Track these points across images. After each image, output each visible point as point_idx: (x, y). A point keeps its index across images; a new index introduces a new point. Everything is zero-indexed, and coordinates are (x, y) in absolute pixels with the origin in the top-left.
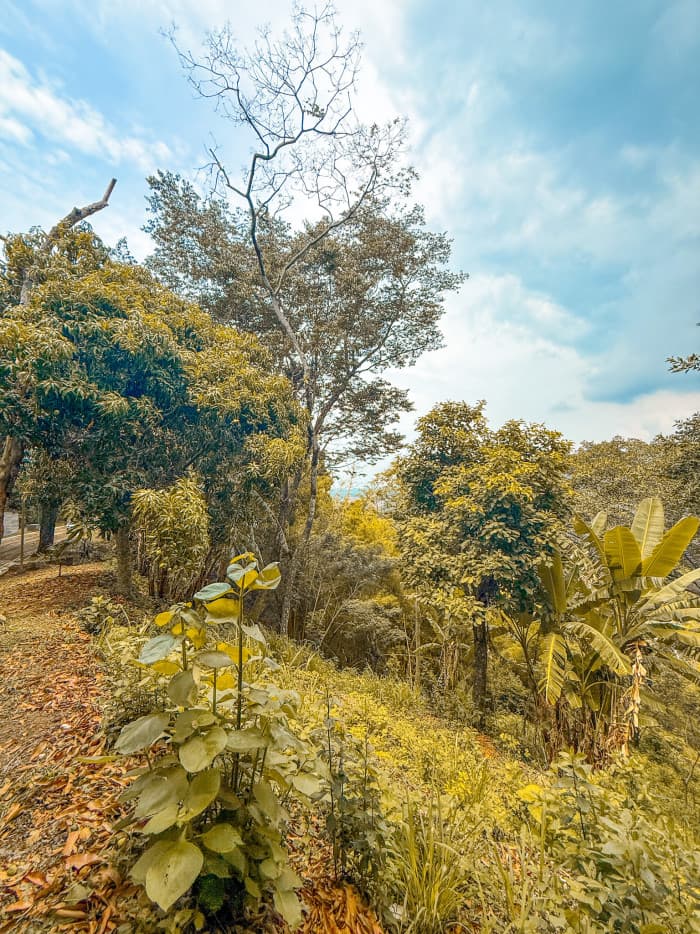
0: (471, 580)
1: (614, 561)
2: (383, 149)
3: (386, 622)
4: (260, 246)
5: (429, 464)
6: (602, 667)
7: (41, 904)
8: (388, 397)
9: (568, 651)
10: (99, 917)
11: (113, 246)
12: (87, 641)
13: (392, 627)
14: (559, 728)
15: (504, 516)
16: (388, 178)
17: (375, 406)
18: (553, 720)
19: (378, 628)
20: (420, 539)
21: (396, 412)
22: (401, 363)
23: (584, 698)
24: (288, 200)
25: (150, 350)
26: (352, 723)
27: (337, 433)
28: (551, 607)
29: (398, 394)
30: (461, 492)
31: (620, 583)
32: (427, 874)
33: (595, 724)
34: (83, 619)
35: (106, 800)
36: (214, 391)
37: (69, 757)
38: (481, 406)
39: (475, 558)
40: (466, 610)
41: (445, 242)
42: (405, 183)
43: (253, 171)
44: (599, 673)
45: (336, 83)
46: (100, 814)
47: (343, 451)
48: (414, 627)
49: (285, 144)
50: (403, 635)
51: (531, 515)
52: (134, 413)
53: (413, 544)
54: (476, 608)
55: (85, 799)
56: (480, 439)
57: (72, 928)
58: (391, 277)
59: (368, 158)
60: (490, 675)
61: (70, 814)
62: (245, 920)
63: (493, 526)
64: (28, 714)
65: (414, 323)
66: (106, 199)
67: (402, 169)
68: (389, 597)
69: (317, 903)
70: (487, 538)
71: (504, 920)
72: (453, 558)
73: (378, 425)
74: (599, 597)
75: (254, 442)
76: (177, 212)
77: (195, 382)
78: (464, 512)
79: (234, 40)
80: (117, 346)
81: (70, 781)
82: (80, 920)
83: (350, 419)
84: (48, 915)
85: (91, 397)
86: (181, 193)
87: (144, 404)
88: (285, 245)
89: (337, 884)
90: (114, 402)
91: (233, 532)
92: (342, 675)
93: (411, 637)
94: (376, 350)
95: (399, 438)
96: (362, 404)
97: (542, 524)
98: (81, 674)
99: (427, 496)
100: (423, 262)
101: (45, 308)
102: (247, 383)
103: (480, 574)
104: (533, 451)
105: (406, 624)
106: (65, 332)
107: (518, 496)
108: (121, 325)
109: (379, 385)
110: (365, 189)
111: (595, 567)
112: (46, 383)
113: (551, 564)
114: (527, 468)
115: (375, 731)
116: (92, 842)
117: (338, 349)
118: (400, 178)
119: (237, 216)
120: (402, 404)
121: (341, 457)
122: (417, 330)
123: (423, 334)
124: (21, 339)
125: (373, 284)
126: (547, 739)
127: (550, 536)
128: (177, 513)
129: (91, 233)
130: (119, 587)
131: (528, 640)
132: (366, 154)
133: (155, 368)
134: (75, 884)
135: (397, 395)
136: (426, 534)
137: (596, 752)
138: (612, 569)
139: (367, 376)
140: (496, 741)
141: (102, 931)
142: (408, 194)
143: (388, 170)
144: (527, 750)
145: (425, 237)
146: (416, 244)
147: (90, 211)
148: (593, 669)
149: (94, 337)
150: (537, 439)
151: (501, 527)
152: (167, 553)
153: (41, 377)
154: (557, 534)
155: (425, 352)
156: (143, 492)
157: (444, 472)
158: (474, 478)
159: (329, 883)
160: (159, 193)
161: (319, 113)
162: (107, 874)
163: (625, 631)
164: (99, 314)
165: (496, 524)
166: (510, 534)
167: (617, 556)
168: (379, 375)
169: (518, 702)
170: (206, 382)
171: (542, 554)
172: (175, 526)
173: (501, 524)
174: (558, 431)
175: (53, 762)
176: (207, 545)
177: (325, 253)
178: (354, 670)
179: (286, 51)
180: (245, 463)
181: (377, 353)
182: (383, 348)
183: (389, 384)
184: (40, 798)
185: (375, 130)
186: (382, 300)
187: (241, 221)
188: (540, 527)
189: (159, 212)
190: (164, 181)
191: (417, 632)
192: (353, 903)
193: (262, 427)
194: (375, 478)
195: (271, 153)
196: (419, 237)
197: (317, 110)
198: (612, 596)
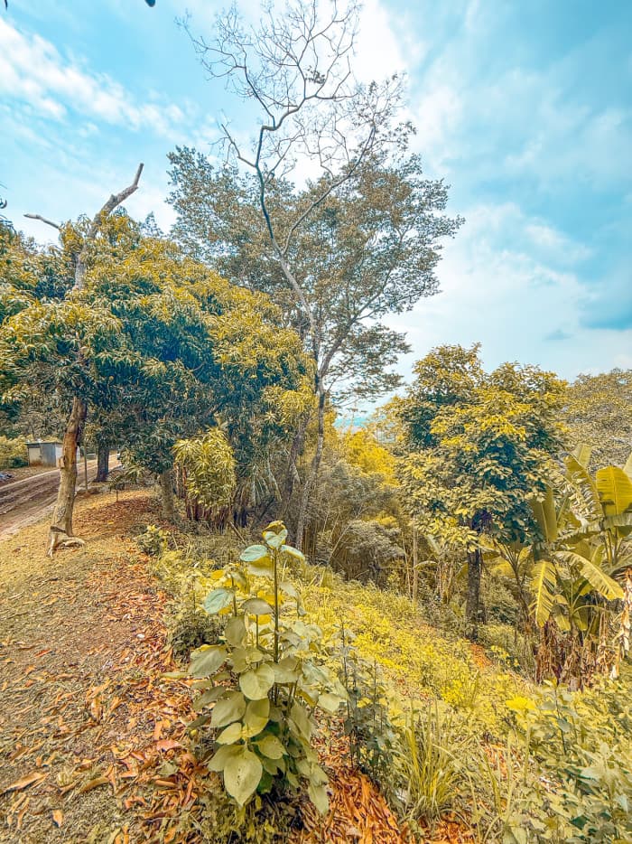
0: (465, 512)
1: (606, 497)
2: (381, 105)
3: (387, 541)
4: (267, 207)
5: (427, 404)
6: (591, 592)
7: (144, 774)
8: (387, 340)
9: (558, 578)
10: (185, 789)
11: (143, 221)
12: (146, 562)
13: (392, 544)
14: (547, 643)
15: (497, 455)
16: (386, 133)
17: (375, 349)
18: (542, 636)
19: (379, 545)
20: (418, 474)
21: (394, 354)
22: (399, 309)
23: (572, 619)
24: (292, 163)
25: (181, 320)
26: (359, 632)
27: (340, 375)
28: (542, 537)
29: (396, 337)
30: (457, 431)
31: (612, 518)
32: (426, 769)
33: (582, 642)
34: (141, 544)
35: (178, 699)
36: (235, 351)
37: (147, 661)
38: (476, 349)
39: (469, 492)
40: (460, 539)
41: (442, 189)
42: (403, 137)
43: (261, 141)
44: (588, 597)
45: (335, 48)
46: (175, 710)
47: (346, 391)
48: (412, 544)
49: (289, 113)
50: (402, 552)
51: (523, 453)
52: (171, 374)
53: (411, 478)
54: (470, 537)
55: (163, 697)
56: (474, 379)
57: (167, 794)
58: (389, 227)
59: (367, 116)
60: (482, 589)
61: (155, 708)
62: (287, 798)
63: (487, 464)
64: (112, 623)
65: (411, 270)
66: (136, 183)
67: (400, 124)
68: (387, 518)
69: (338, 788)
70: (481, 474)
71: (492, 810)
72: (448, 491)
73: (378, 366)
74: (590, 529)
75: (270, 394)
76: (194, 182)
77: (218, 344)
78: (458, 450)
79: (240, 18)
80: (155, 318)
81: (151, 682)
82: (171, 788)
83: (352, 361)
84: (150, 783)
85: (137, 363)
86: (197, 165)
87: (178, 366)
88: (290, 204)
89: (353, 773)
90: (154, 366)
91: (255, 470)
92: (349, 586)
93: (409, 554)
94: (375, 297)
95: (397, 377)
96: (363, 347)
97: (534, 462)
98: (146, 592)
99: (424, 434)
100: (420, 209)
101: (96, 291)
102: (261, 341)
103: (475, 507)
104: (528, 391)
105: (405, 541)
106: (114, 311)
107: (512, 437)
108: (157, 300)
109: (377, 330)
110: (364, 146)
111: (587, 503)
112: (102, 355)
113: (543, 499)
114: (522, 409)
115: (379, 639)
116: (173, 731)
117: (340, 297)
118: (398, 133)
119: (247, 180)
120: (400, 346)
121: (343, 396)
122: (414, 277)
123: (420, 281)
124: (80, 319)
125: (371, 236)
126: (535, 651)
127: (543, 473)
128: (210, 459)
129: (126, 216)
130: (165, 514)
131: (519, 563)
132: (366, 112)
133: (185, 335)
134: (165, 762)
135: (395, 339)
136: (424, 469)
137: (582, 666)
138: (604, 504)
139: (367, 322)
140: (487, 651)
141: (187, 799)
142: (405, 148)
143: (386, 125)
144: (516, 661)
145: (422, 185)
146: (413, 193)
147: (124, 196)
148: (582, 594)
149: (136, 313)
150: (531, 380)
151: (494, 465)
152: (203, 492)
153: (98, 350)
154: (550, 471)
155: (422, 298)
156: (182, 443)
157: (440, 412)
158: (469, 420)
159: (348, 772)
160: (178, 167)
161: (319, 79)
162: (187, 757)
163: (616, 560)
164: (140, 292)
165: (490, 462)
166: (502, 472)
167: (609, 493)
168: (378, 320)
169: (509, 613)
170: (227, 343)
171: (534, 490)
172: (209, 470)
173: (495, 462)
174: (553, 372)
175: (136, 665)
176: (235, 484)
177: (327, 210)
178: (359, 583)
179: (288, 21)
180: (263, 412)
181: (376, 300)
182: (382, 295)
183: (388, 329)
184: (132, 694)
185: (374, 88)
186: (381, 250)
187: (250, 185)
188: (532, 465)
189: (179, 184)
190: (182, 156)
191: (415, 549)
192: (367, 789)
193: (276, 379)
194: (376, 412)
195: (276, 125)
196: (416, 186)
197: (318, 76)
198: (603, 529)
